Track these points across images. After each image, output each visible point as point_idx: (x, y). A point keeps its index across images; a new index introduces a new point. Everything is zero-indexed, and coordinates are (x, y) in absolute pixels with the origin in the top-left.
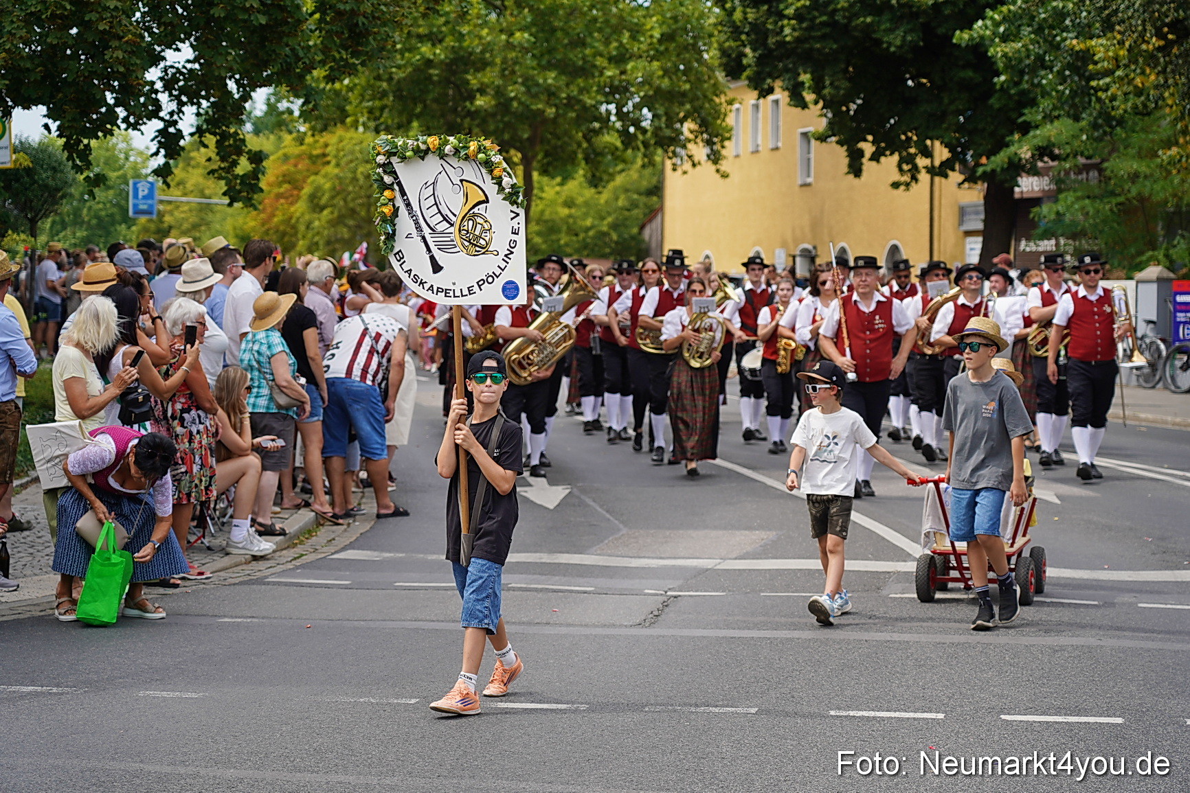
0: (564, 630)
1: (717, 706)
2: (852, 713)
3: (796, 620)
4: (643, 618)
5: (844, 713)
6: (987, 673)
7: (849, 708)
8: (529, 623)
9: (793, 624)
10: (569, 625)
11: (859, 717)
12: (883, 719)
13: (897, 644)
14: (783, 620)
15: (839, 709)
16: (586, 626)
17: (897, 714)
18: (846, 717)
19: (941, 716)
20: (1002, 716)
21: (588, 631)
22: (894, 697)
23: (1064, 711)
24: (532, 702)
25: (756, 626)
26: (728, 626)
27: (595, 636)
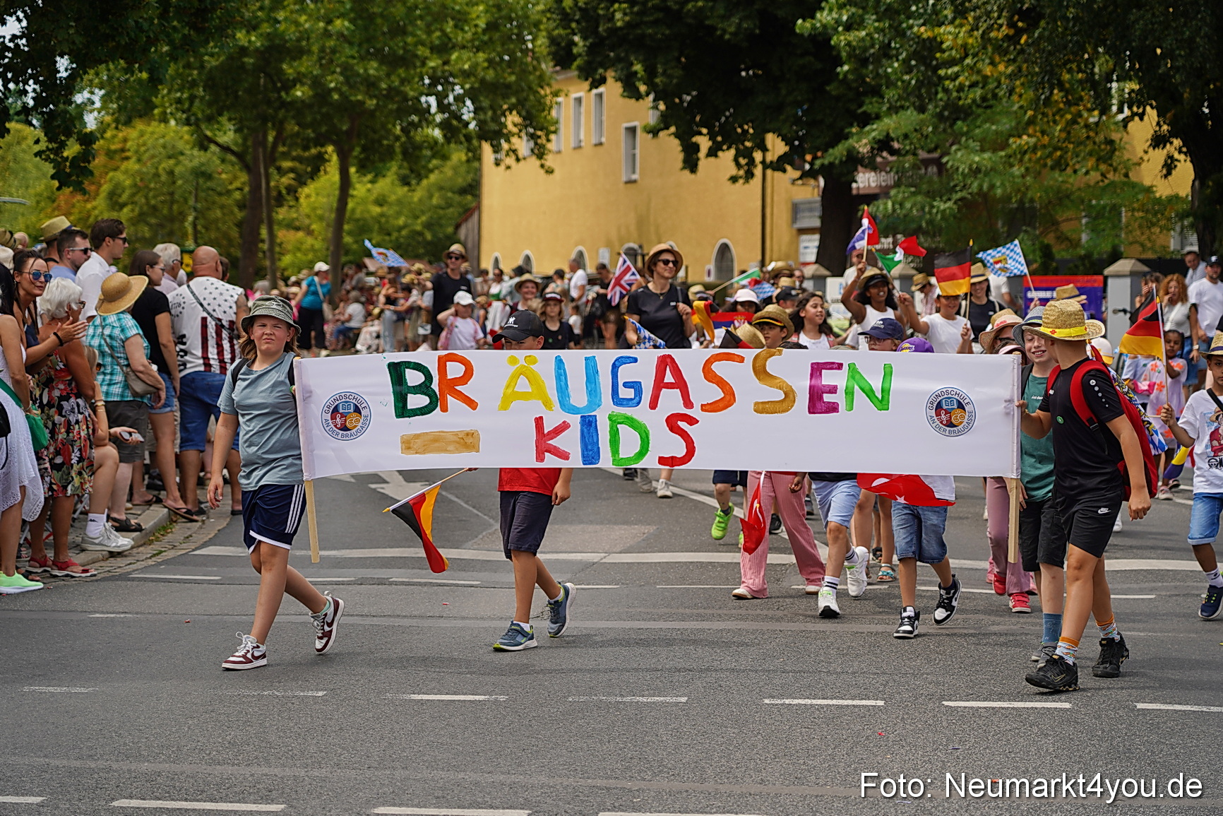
0: (460, 623)
1: (643, 696)
2: (787, 701)
3: (701, 611)
4: (540, 610)
5: (779, 702)
6: (915, 661)
7: (782, 696)
8: (421, 617)
9: (699, 615)
10: (463, 618)
11: (796, 705)
12: (822, 707)
13: (813, 634)
14: (687, 611)
15: (773, 697)
16: (482, 618)
17: (834, 702)
18: (782, 705)
19: (881, 703)
20: (946, 703)
21: (486, 624)
22: (827, 685)
23: (1006, 697)
24: (447, 694)
25: (660, 617)
26: (632, 618)
27: (495, 628)
